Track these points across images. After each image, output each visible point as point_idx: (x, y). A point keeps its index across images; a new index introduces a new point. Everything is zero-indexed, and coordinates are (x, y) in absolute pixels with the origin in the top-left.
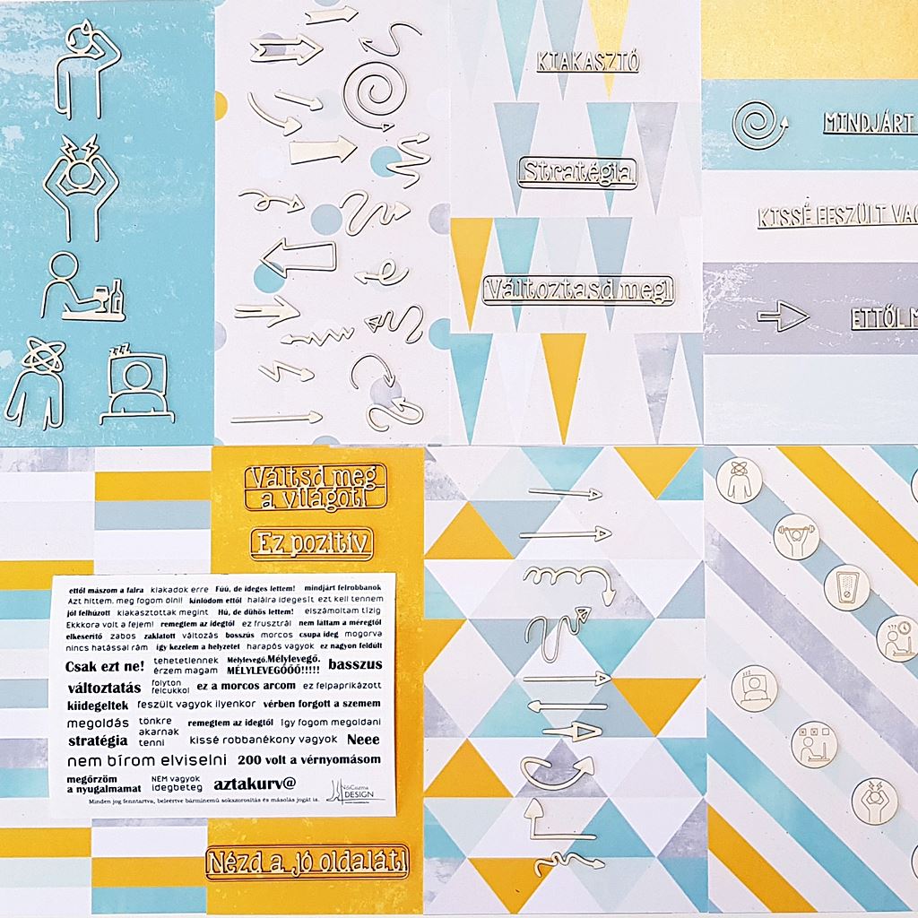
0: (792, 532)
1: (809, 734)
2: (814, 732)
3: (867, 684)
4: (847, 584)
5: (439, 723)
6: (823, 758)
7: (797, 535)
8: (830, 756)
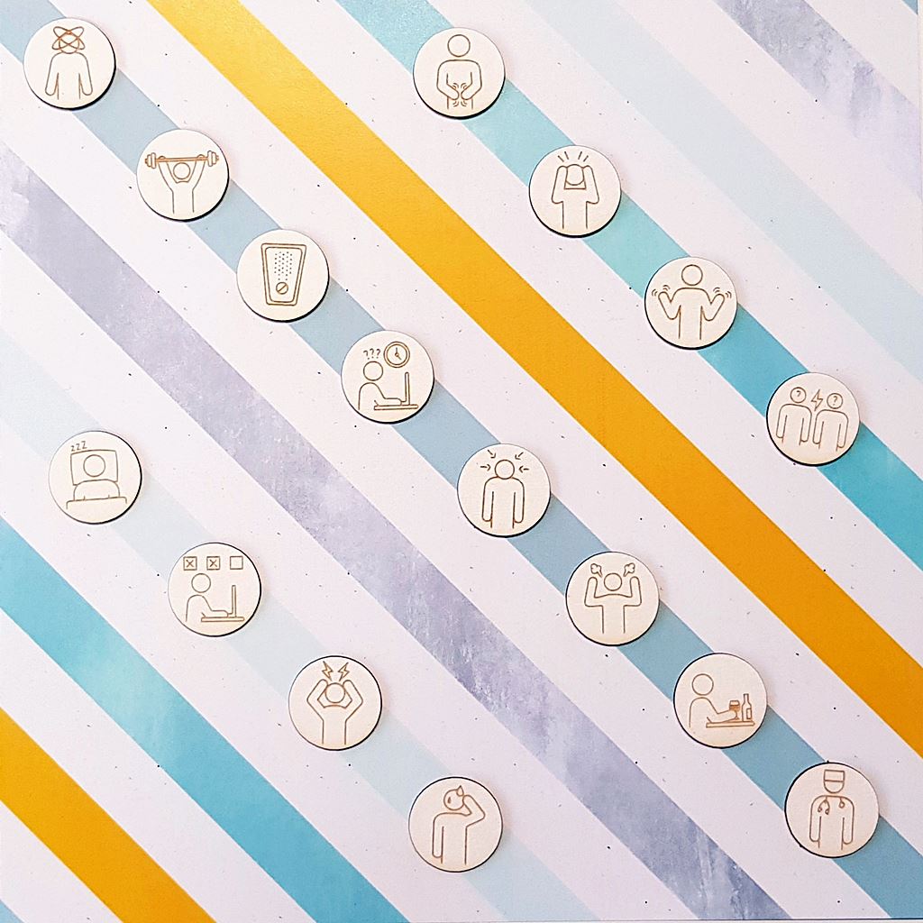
0: (172, 165)
1: (202, 566)
2: (213, 563)
3: (320, 467)
4: (283, 268)
6: (230, 616)
7: (182, 171)
8: (245, 611)
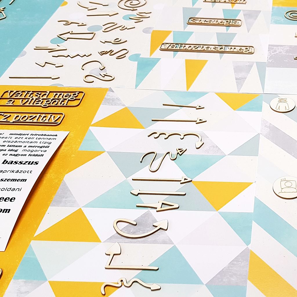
5: (64, 199)
